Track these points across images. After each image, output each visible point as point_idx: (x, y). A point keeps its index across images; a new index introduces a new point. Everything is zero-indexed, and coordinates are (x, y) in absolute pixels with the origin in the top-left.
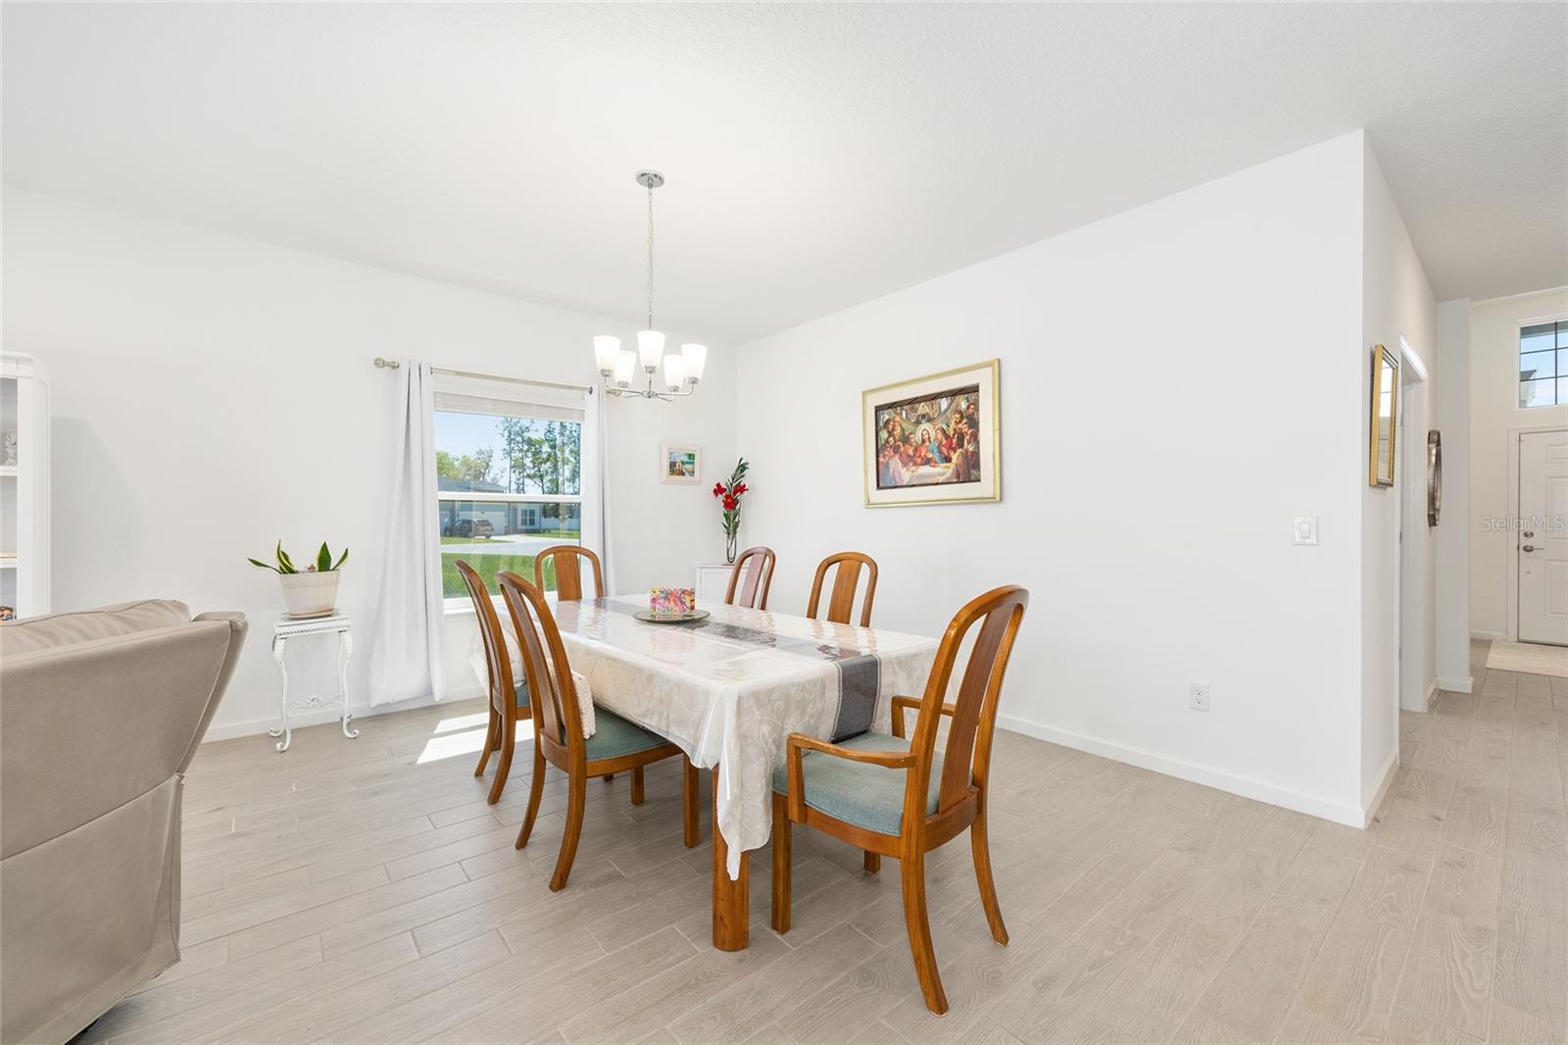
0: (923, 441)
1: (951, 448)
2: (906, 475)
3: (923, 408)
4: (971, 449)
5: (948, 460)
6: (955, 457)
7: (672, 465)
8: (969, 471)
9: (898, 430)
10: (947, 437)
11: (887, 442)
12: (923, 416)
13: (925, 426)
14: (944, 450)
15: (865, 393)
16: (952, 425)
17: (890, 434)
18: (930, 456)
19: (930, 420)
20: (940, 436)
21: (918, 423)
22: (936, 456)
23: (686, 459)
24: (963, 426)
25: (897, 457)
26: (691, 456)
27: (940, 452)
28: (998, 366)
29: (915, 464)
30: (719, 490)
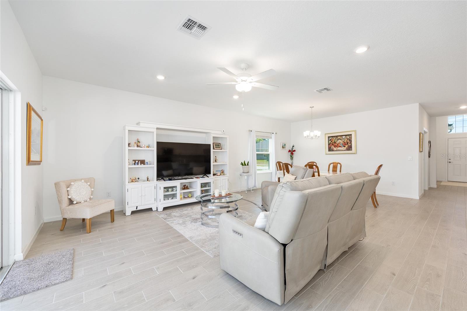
0: (339, 143)
1: (345, 144)
2: (335, 149)
3: (339, 137)
4: (350, 145)
5: (345, 146)
6: (346, 146)
7: (283, 146)
8: (350, 148)
9: (333, 141)
10: (345, 143)
11: (331, 143)
12: (339, 139)
13: (339, 140)
14: (344, 145)
15: (325, 134)
16: (346, 141)
17: (331, 142)
18: (341, 146)
19: (341, 140)
20: (343, 142)
21: (338, 140)
22: (342, 146)
23: (284, 145)
24: (348, 141)
25: (333, 146)
26: (285, 145)
27: (343, 145)
28: (355, 131)
29: (337, 147)
30: (289, 151)
